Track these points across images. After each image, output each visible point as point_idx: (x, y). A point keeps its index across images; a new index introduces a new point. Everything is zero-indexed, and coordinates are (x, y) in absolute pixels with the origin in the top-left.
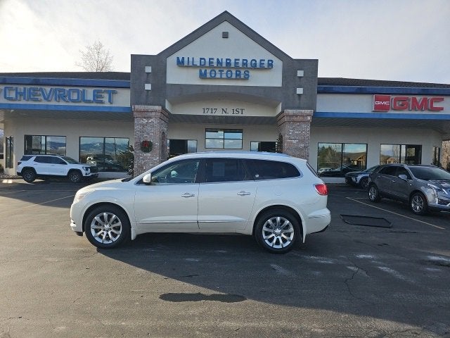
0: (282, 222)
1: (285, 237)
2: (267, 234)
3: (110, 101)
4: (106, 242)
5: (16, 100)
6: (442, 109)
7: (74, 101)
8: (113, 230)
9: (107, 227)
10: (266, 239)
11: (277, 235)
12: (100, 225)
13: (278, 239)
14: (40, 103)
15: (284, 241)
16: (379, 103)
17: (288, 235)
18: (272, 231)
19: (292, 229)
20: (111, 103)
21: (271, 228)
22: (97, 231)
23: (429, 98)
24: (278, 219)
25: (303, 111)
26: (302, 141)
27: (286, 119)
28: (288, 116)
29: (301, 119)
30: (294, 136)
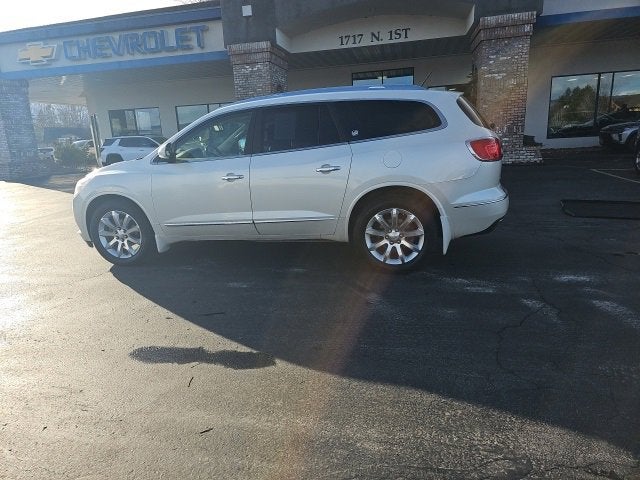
0: (403, 217)
1: (407, 244)
2: (375, 239)
3: (201, 45)
4: (123, 257)
5: (80, 59)
7: (153, 51)
8: (129, 239)
9: (121, 232)
10: (372, 249)
11: (392, 241)
12: (112, 231)
13: (394, 248)
14: (111, 60)
15: (407, 252)
17: (415, 241)
18: (382, 234)
19: (421, 230)
20: (202, 48)
21: (382, 230)
22: (109, 239)
24: (395, 211)
25: (516, 16)
26: (511, 74)
27: (483, 35)
28: (486, 28)
29: (512, 31)
30: (498, 67)
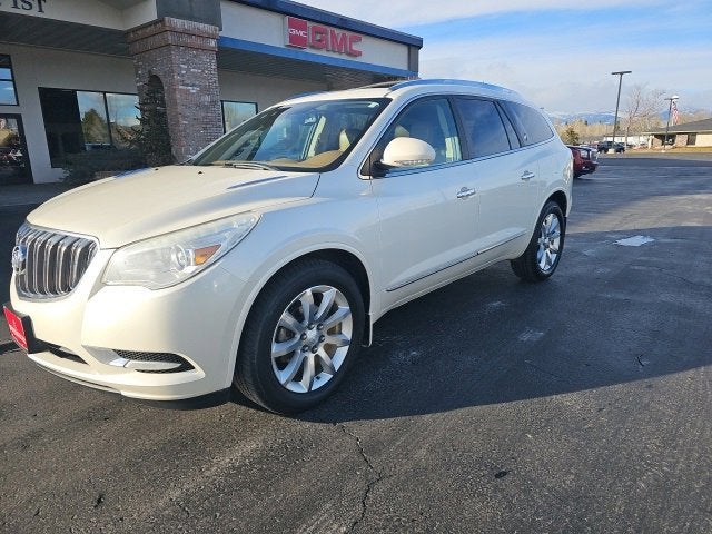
6: (360, 54)
16: (295, 32)
23: (349, 34)
25: (201, 26)
26: (205, 90)
27: (170, 38)
28: (173, 31)
29: (199, 42)
30: (191, 79)
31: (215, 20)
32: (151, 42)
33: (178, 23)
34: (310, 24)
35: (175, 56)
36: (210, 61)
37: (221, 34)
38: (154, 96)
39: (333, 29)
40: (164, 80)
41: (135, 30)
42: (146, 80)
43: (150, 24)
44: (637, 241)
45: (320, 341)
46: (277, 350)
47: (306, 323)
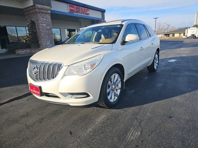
6: (89, 14)
16: (71, 8)
23: (86, 9)
25: (46, 7)
26: (48, 25)
27: (37, 10)
28: (38, 8)
29: (45, 11)
30: (43, 22)
31: (50, 5)
32: (31, 12)
33: (39, 6)
34: (75, 6)
35: (39, 15)
36: (49, 17)
37: (52, 9)
38: (33, 27)
39: (81, 7)
40: (36, 23)
41: (26, 8)
42: (30, 22)
43: (31, 7)
44: (173, 61)
45: (115, 88)
46: (108, 91)
47: (112, 83)
